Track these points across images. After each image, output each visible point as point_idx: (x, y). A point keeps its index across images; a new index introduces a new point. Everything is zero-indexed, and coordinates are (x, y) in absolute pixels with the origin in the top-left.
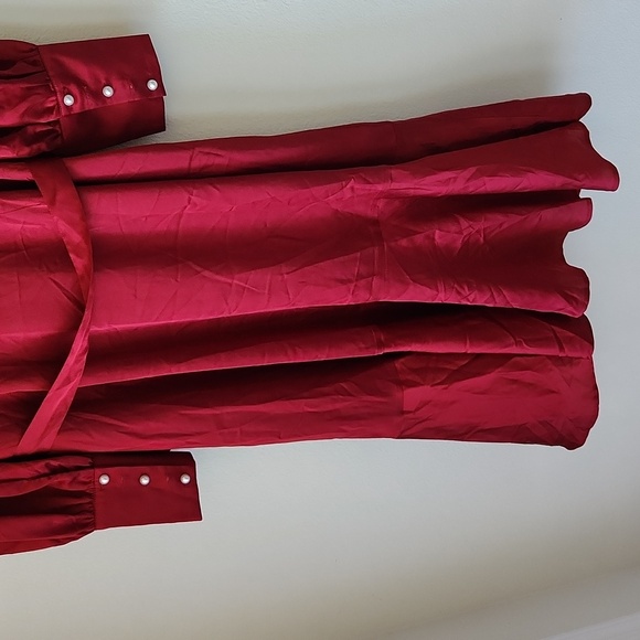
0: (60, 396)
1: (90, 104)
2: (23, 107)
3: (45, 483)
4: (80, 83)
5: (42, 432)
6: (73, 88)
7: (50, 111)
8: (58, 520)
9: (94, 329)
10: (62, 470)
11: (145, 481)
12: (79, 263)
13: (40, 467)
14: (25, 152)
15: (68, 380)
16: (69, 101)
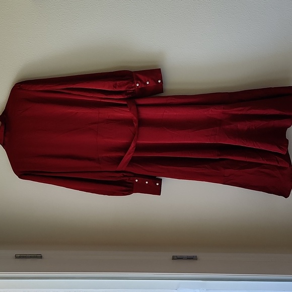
0: (127, 157)
1: (143, 86)
2: (127, 86)
3: (122, 179)
4: (141, 81)
5: (122, 166)
6: (139, 82)
7: (133, 87)
8: (124, 188)
9: (138, 142)
10: (125, 176)
11: (147, 183)
12: (135, 125)
13: (121, 174)
14: (126, 97)
15: (130, 154)
16: (138, 85)
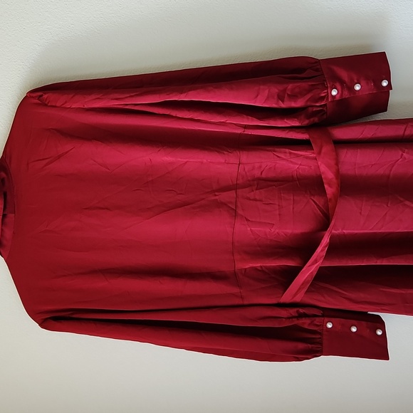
0: (309, 271)
1: (346, 94)
2: (309, 96)
3: (296, 322)
4: (342, 82)
5: (296, 291)
6: (338, 85)
7: (323, 98)
8: (301, 346)
9: (333, 231)
10: (305, 315)
11: (354, 329)
12: (330, 191)
13: (293, 311)
14: (306, 122)
15: (316, 261)
16: (334, 93)
